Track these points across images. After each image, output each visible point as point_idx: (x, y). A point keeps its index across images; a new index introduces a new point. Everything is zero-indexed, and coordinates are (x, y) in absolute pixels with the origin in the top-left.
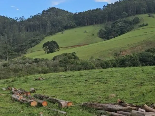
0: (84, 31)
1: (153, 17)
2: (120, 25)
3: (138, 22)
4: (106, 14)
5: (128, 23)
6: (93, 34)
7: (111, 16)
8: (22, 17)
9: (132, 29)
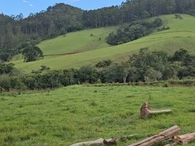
0: (91, 35)
1: (181, 19)
2: (135, 28)
3: (160, 25)
4: (122, 13)
5: (146, 25)
6: (100, 39)
7: (129, 16)
8: (20, 15)
9: (151, 33)
